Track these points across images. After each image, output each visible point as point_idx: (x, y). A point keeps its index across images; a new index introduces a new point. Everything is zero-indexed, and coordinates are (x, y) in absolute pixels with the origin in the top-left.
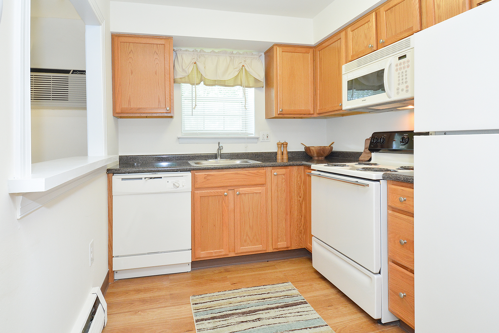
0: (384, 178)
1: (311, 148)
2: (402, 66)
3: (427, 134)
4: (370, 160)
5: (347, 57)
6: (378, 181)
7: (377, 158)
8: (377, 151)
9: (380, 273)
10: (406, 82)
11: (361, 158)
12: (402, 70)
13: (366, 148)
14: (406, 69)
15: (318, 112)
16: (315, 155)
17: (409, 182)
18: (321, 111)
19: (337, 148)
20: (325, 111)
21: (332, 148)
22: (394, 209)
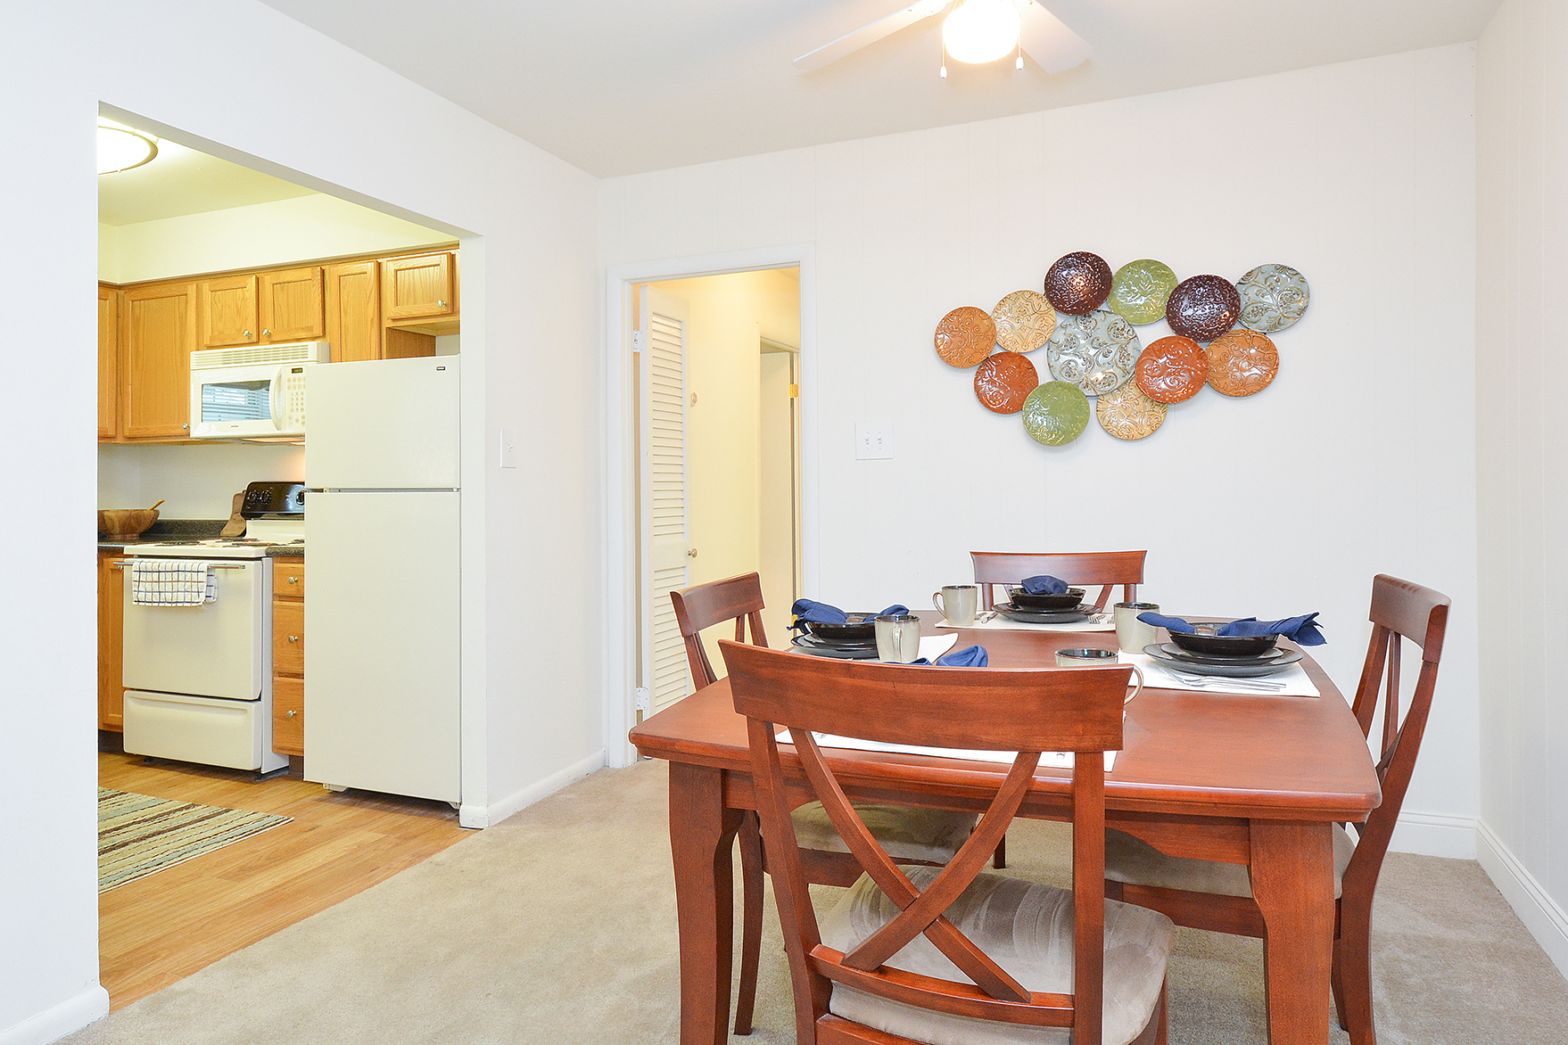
0: (268, 555)
1: (106, 513)
2: (297, 383)
3: (321, 491)
4: (244, 533)
5: (199, 335)
6: (260, 559)
7: (256, 529)
8: (258, 516)
9: (259, 699)
10: (302, 410)
11: (225, 532)
12: (297, 390)
13: (234, 513)
14: (302, 390)
15: (127, 433)
16: (117, 530)
17: (298, 556)
18: (136, 433)
19: (167, 514)
20: (146, 433)
21: (157, 513)
22: (282, 597)
